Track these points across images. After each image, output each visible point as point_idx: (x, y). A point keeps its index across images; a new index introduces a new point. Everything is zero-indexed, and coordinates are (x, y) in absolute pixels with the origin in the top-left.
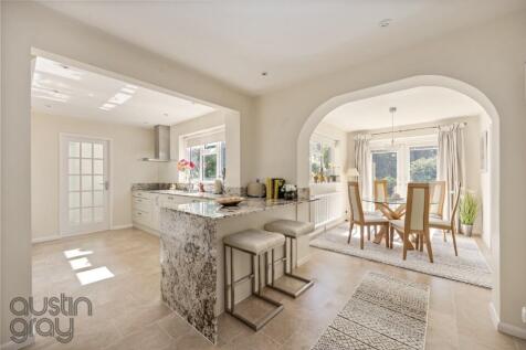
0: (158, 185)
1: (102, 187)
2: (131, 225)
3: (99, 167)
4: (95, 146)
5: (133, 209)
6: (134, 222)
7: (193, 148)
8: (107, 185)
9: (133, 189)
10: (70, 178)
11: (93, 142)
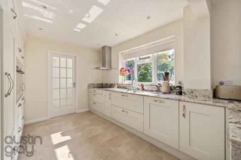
0: (102, 84)
1: (72, 86)
2: (88, 109)
3: (70, 73)
4: (68, 59)
5: (89, 99)
6: (89, 108)
7: (128, 60)
8: (74, 84)
9: (89, 86)
10: (54, 79)
11: (67, 57)
